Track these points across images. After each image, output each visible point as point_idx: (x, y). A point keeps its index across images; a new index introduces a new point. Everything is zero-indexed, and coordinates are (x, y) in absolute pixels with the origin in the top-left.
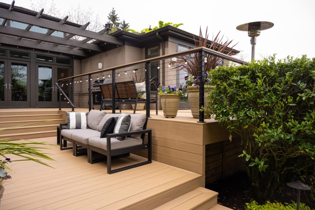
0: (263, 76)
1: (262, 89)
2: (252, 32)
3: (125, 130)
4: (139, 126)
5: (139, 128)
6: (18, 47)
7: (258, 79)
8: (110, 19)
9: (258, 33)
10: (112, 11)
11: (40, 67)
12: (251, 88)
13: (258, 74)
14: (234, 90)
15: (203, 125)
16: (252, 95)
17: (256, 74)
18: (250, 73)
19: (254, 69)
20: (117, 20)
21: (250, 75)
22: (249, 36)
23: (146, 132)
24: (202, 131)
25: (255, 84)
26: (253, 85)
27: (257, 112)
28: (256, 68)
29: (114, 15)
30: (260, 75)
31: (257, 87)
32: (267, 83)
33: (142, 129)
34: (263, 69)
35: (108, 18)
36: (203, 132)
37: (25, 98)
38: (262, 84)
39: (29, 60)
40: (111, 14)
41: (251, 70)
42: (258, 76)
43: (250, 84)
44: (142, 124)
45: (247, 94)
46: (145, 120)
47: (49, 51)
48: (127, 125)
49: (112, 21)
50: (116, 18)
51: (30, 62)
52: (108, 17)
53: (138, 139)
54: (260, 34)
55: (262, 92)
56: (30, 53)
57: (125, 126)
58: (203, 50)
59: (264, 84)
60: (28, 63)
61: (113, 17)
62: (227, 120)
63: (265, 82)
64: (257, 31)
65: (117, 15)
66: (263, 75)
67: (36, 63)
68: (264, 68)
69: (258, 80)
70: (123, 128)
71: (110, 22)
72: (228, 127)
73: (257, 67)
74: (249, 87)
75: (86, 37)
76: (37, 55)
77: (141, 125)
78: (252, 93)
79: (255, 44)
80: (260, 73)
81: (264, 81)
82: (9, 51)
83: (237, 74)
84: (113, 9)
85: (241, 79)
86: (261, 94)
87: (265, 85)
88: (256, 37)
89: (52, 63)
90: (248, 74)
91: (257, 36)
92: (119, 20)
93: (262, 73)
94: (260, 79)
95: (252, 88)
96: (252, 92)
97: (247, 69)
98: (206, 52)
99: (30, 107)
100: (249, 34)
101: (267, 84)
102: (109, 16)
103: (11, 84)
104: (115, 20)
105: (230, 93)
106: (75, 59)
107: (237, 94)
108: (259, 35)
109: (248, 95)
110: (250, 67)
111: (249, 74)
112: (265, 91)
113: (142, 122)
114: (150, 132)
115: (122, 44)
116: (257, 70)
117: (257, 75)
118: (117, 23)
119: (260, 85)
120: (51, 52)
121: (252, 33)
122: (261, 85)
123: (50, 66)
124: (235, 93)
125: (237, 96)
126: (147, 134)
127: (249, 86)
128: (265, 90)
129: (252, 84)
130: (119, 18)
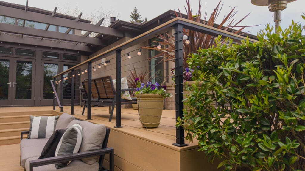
0: (289, 61)
1: (290, 90)
2: (275, 4)
3: (67, 151)
4: (93, 143)
5: (94, 147)
6: (20, 45)
7: (278, 67)
8: (132, 17)
9: (284, 5)
10: (134, 10)
11: (45, 63)
12: (262, 88)
13: (278, 56)
14: (229, 90)
15: (181, 151)
16: (266, 102)
17: (274, 56)
18: (260, 55)
19: (268, 46)
20: (139, 18)
21: (261, 59)
22: (270, 10)
23: (107, 152)
24: (179, 163)
25: (272, 78)
26: (268, 80)
27: (281, 144)
28: (273, 44)
29: (137, 13)
30: (284, 57)
31: (277, 85)
32: (301, 74)
33: (98, 148)
34: (290, 45)
35: (130, 17)
36: (181, 164)
37: (29, 96)
38: (290, 79)
39: (34, 58)
40: (133, 13)
41: (262, 48)
42: (278, 59)
43: (261, 79)
44: (99, 141)
45: (253, 100)
46: (105, 135)
47: (52, 47)
48: (70, 143)
49: (134, 19)
50: (138, 16)
51: (35, 59)
52: (130, 15)
53: (91, 165)
54: (287, 6)
55: (290, 97)
56: (36, 50)
57: (67, 145)
58: (179, 22)
59: (293, 77)
60: (33, 61)
61: (135, 15)
62: (217, 150)
63: (296, 72)
64: (282, 2)
65: (139, 13)
66: (290, 57)
67: (41, 60)
68: (292, 43)
69: (278, 70)
70: (64, 149)
71: (132, 20)
72: (220, 165)
73: (276, 42)
74: (258, 86)
75: (98, 33)
76: (43, 53)
77: (96, 143)
78: (266, 99)
79: (280, 21)
80: (282, 53)
81: (293, 71)
82: (15, 49)
83: (235, 58)
84: (135, 8)
85: (241, 68)
86: (287, 100)
87: (295, 80)
88: (280, 11)
89: (58, 59)
90: (257, 59)
91: (282, 10)
92: (141, 18)
93: (289, 55)
94: (284, 66)
95: (265, 86)
96: (265, 97)
97: (254, 48)
98: (185, 27)
99: (34, 105)
100: (270, 8)
101: (301, 78)
102: (132, 15)
103: (16, 82)
104: (137, 18)
105: (222, 96)
106: (82, 55)
107: (235, 99)
108: (285, 8)
109: (257, 103)
110: (260, 43)
111: (258, 57)
112: (298, 93)
113: (98, 138)
114: (111, 153)
115: (122, 36)
116: (277, 47)
117: (276, 57)
118: (139, 21)
119: (284, 80)
120: (54, 48)
121: (274, 6)
122: (287, 81)
123: (56, 63)
124: (231, 98)
125: (235, 102)
126: (107, 156)
127: (258, 83)
128: (297, 91)
129: (265, 79)
130: (141, 16)
